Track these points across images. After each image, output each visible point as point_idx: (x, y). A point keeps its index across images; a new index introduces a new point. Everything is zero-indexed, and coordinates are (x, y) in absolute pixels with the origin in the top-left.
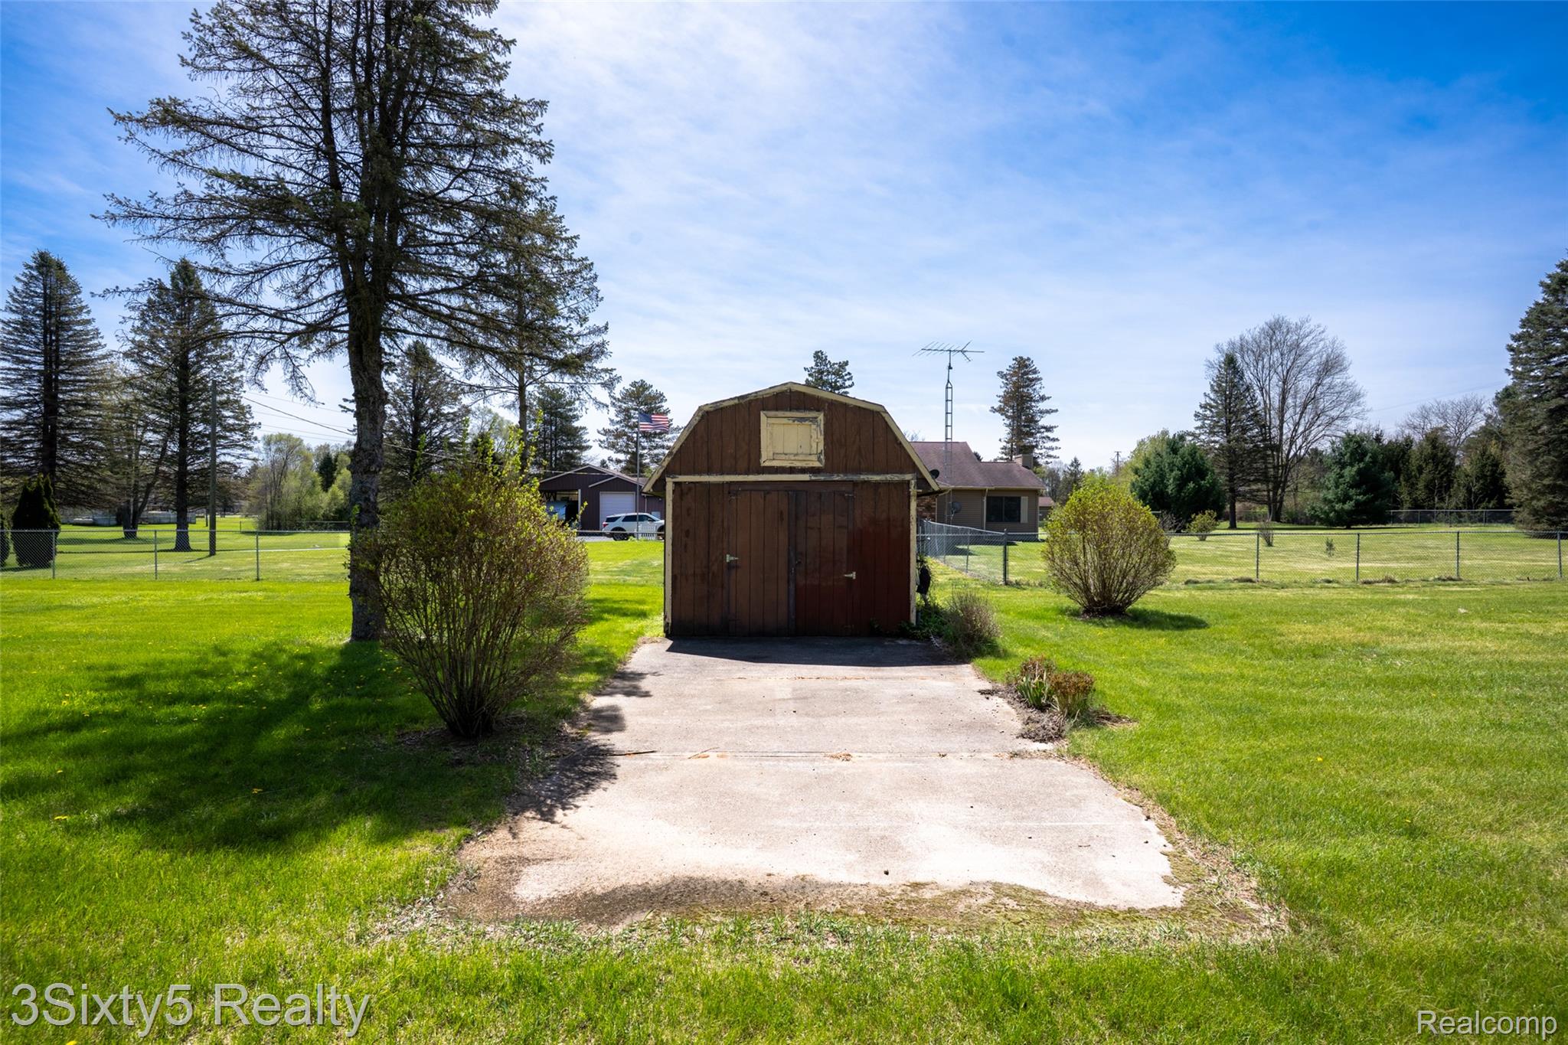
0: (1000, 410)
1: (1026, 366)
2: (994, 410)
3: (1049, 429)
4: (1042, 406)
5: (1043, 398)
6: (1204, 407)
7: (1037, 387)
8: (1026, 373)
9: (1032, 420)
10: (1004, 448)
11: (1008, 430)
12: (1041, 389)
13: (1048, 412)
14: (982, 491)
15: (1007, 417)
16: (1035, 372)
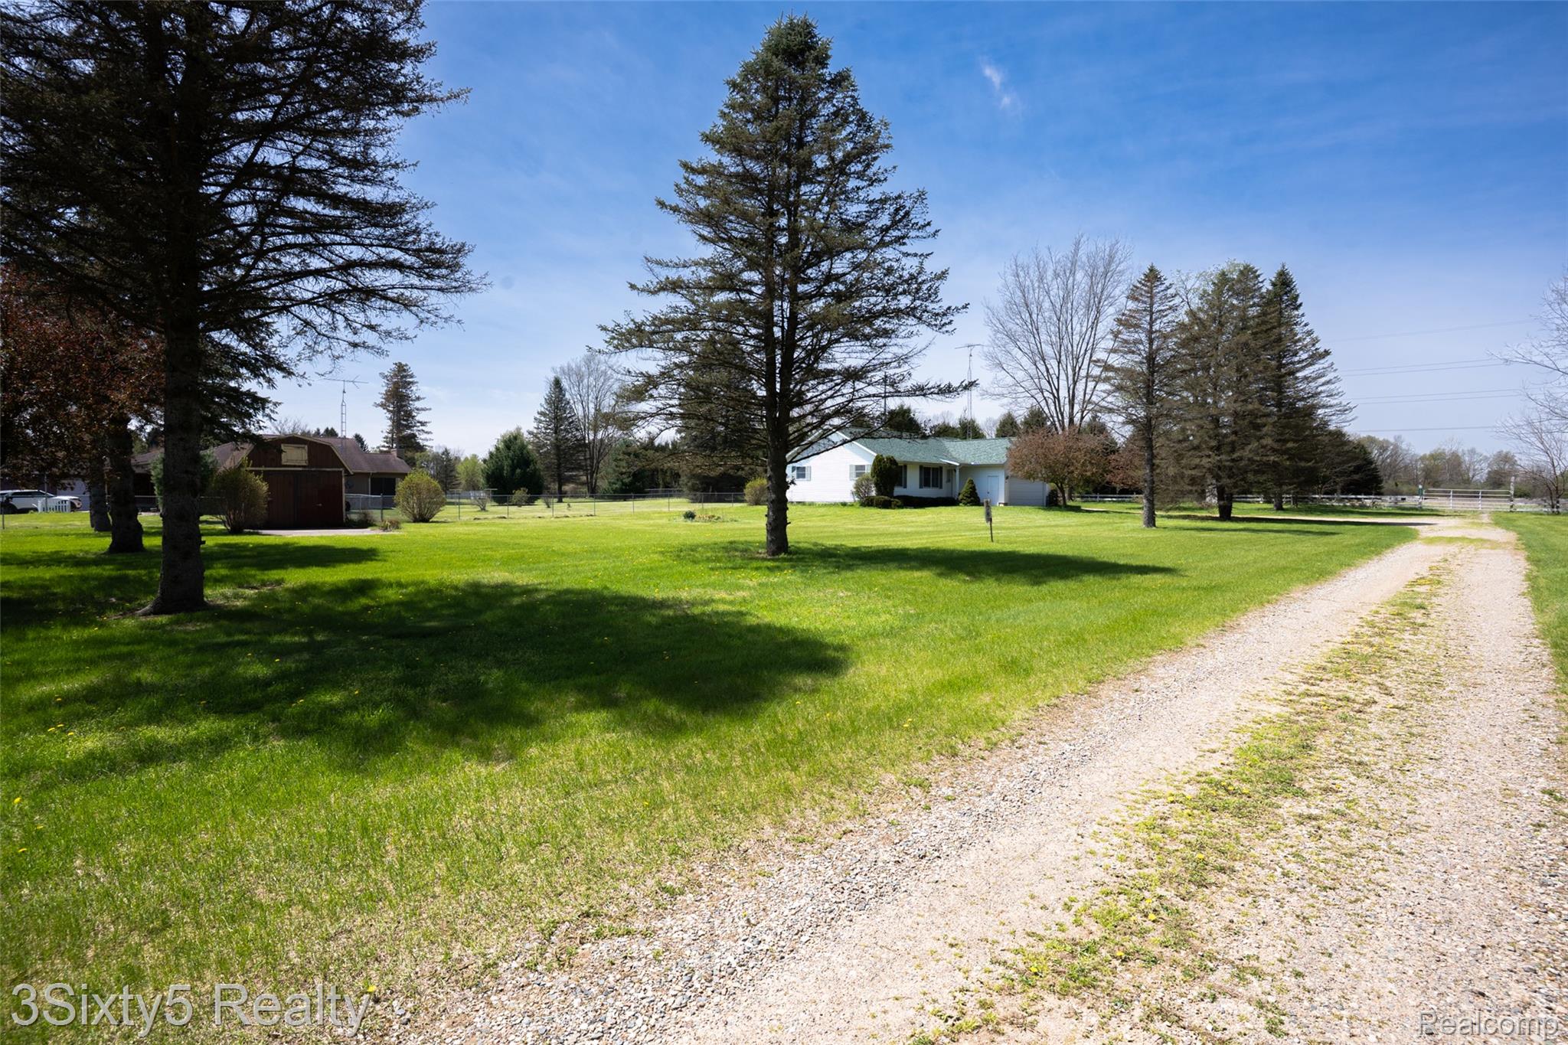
0: (383, 405)
1: (404, 370)
2: (377, 405)
3: (423, 424)
4: (417, 404)
5: (418, 399)
6: (542, 414)
7: (414, 388)
8: (406, 377)
9: (409, 415)
10: (386, 437)
11: (390, 423)
12: (415, 391)
13: (423, 410)
14: (367, 474)
15: (389, 411)
16: (412, 376)
